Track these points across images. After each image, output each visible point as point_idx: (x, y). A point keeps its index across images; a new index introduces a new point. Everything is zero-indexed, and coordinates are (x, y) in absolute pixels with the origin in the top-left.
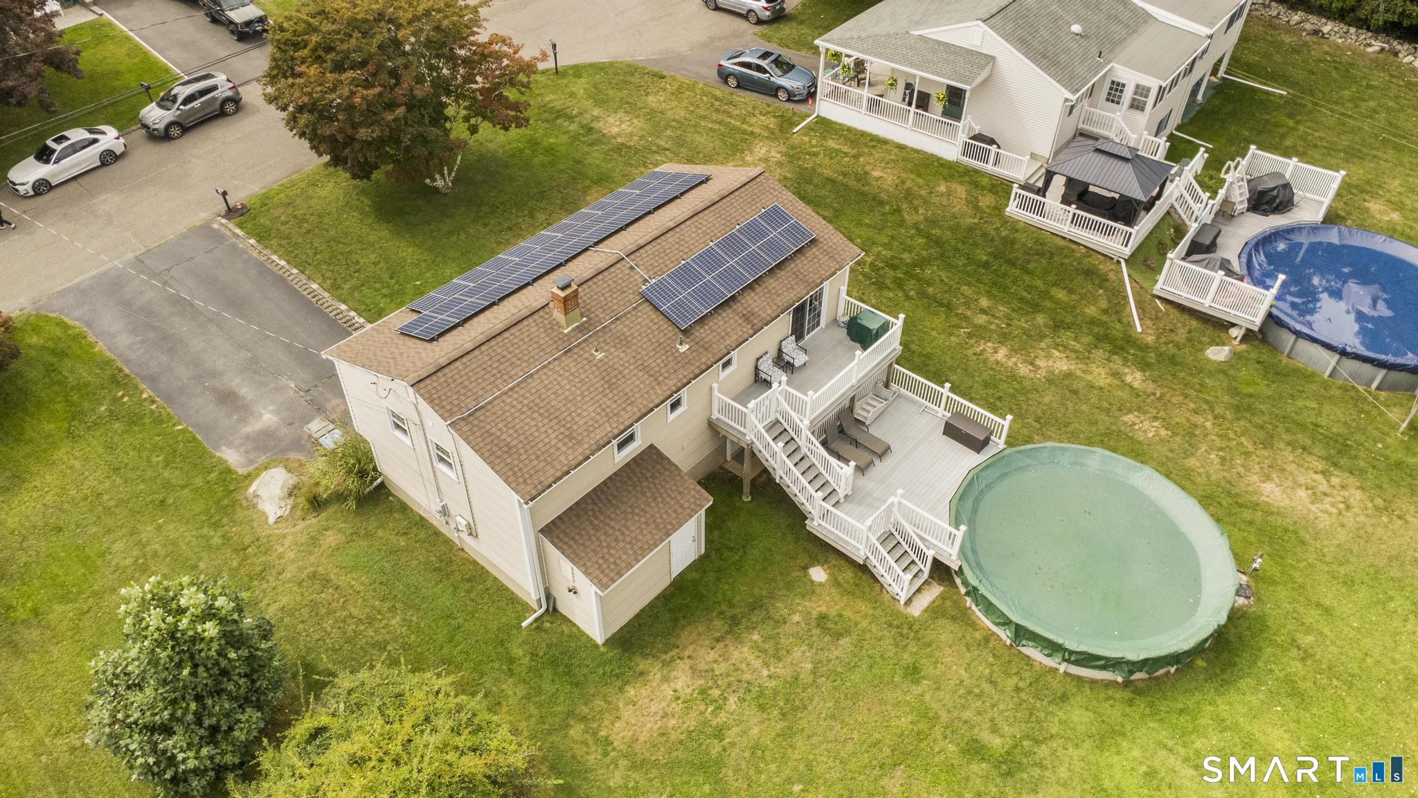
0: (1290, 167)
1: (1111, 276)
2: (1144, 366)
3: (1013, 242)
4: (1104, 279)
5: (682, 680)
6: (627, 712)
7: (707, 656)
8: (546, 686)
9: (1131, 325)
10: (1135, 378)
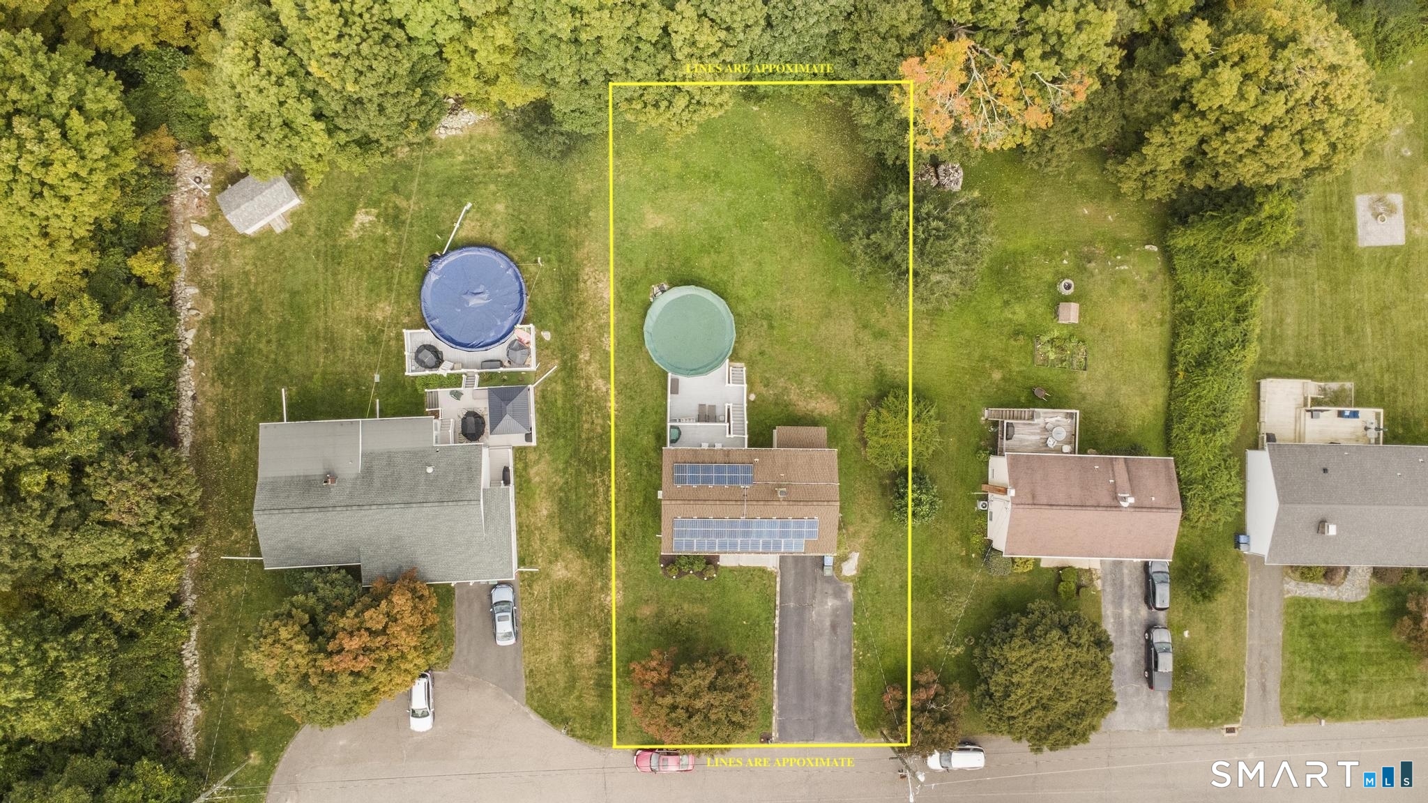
0: (408, 353)
1: (540, 388)
2: (575, 356)
3: (548, 434)
4: (543, 391)
5: (812, 404)
6: (831, 411)
7: (801, 404)
8: (841, 433)
9: (556, 371)
10: (584, 356)
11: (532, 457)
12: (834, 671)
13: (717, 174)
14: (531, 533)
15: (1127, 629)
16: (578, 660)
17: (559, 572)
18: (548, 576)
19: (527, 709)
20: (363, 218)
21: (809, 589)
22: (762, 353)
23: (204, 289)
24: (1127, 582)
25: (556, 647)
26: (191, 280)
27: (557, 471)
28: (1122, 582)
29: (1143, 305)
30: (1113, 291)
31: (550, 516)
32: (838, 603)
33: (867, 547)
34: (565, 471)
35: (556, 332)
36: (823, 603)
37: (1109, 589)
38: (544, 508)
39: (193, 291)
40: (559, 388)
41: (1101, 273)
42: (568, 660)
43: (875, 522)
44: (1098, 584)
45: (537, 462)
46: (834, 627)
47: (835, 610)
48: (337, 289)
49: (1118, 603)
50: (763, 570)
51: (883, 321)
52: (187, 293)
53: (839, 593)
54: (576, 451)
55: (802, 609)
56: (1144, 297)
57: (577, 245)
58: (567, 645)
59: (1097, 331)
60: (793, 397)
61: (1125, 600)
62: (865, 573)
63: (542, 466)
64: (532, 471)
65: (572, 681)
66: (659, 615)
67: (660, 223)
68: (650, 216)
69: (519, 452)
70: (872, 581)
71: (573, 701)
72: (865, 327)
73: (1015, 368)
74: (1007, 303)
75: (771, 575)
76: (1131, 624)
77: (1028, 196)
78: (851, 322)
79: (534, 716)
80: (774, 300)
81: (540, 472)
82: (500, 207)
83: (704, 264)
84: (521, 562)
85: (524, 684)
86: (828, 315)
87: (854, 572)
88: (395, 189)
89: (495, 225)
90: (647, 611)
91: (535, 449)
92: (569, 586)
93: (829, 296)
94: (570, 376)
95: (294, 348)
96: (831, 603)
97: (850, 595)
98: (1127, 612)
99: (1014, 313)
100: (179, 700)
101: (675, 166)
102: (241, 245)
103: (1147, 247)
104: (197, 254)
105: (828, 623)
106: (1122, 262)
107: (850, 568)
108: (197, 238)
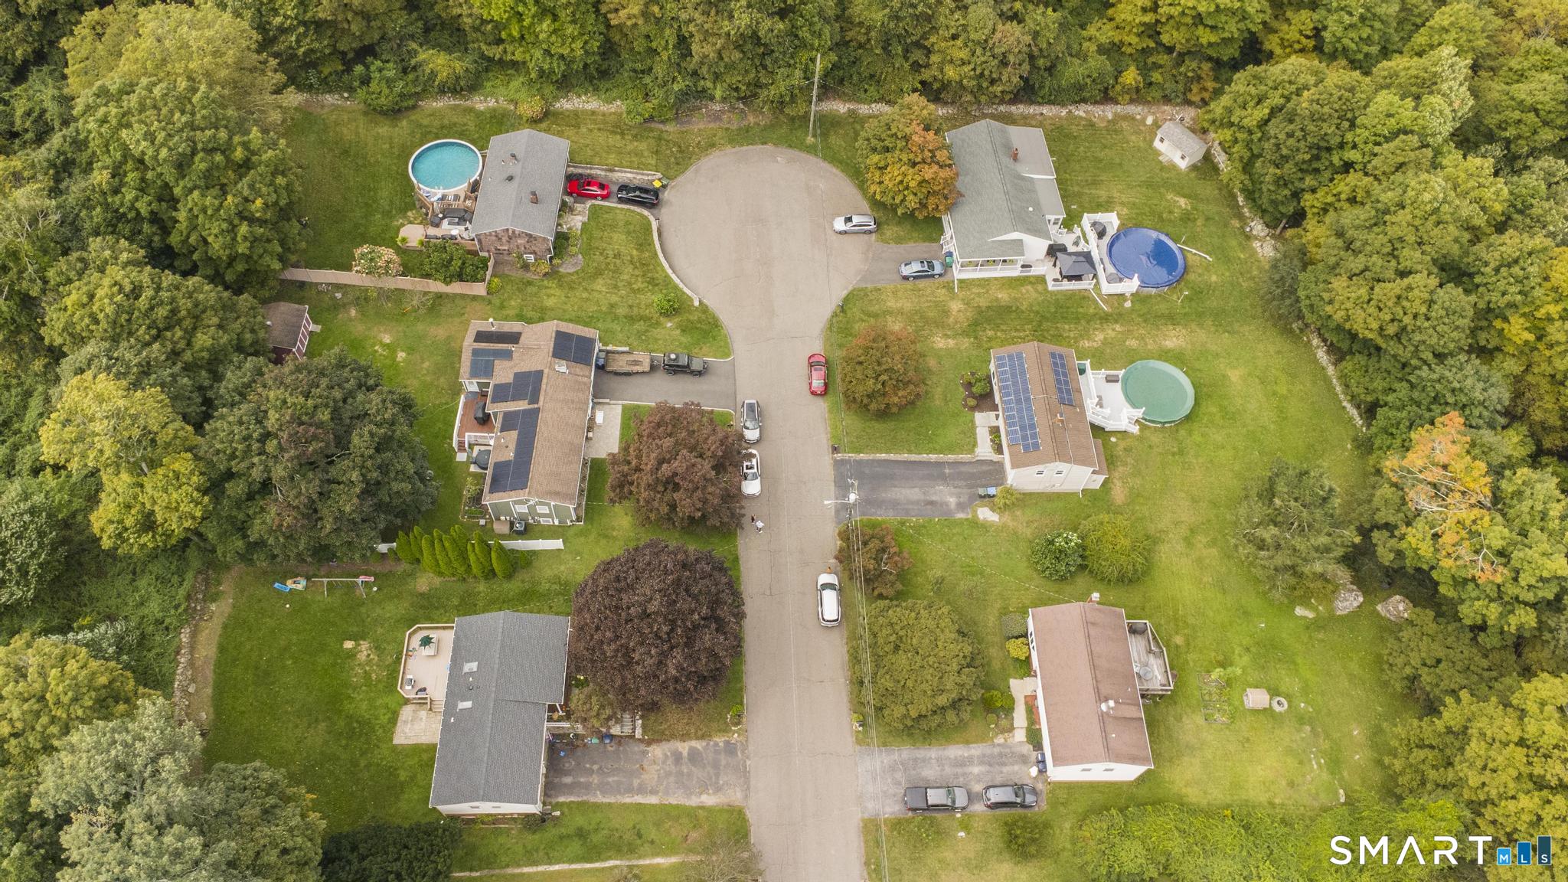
0: (1098, 217)
1: (1089, 295)
3: (1058, 298)
9: (1102, 306)
11: (1040, 288)
12: (895, 504)
13: (1286, 418)
14: (983, 287)
15: (959, 770)
16: (889, 319)
17: (955, 306)
18: (953, 299)
19: (850, 288)
20: (1182, 202)
21: (962, 483)
22: (1150, 447)
23: (1113, 122)
24: (1005, 769)
25: (899, 305)
26: (1116, 115)
27: (1031, 305)
28: (1004, 764)
29: (1284, 783)
30: (1289, 751)
31: (997, 299)
32: (953, 506)
33: (1005, 526)
34: (1031, 311)
35: (1132, 310)
36: (951, 494)
37: (996, 750)
38: (1003, 296)
39: (1110, 116)
40: (1091, 311)
41: (1303, 739)
42: (889, 312)
43: (1028, 532)
44: (1000, 740)
45: (1036, 291)
46: (932, 503)
47: (947, 504)
48: (1130, 187)
49: (984, 760)
50: (975, 445)
51: (1200, 546)
52: (1109, 112)
53: (961, 507)
54: (1047, 320)
55: (943, 478)
56: (1291, 784)
57: (1201, 325)
58: (900, 312)
59: (1246, 735)
60: (1121, 469)
61: (987, 768)
62: (983, 527)
63: (1034, 295)
64: (1029, 287)
65: (876, 316)
66: (929, 371)
67: (1234, 379)
68: (1237, 372)
69: (1041, 280)
70: (975, 532)
71: (858, 315)
72: (1192, 531)
73: (1190, 657)
74: (1248, 649)
75: (972, 451)
76: (964, 774)
77: (1351, 677)
78: (1193, 519)
79: (845, 293)
80: (1197, 456)
81: (1029, 292)
82: (1214, 278)
83: (1211, 408)
84: (961, 281)
85: (870, 286)
86: (1194, 500)
87: (981, 517)
88: (1208, 219)
89: (1200, 275)
90: (932, 363)
91: (1046, 289)
92: (946, 312)
93: (1210, 502)
94: (1101, 318)
95: (1084, 165)
96: (952, 501)
97: (960, 516)
98: (976, 770)
99: (1240, 656)
100: (849, 101)
101: (1282, 390)
102: (1145, 139)
103: (1341, 791)
104: (1133, 119)
105: (934, 498)
106: (1318, 764)
107: (985, 514)
108: (1144, 119)
